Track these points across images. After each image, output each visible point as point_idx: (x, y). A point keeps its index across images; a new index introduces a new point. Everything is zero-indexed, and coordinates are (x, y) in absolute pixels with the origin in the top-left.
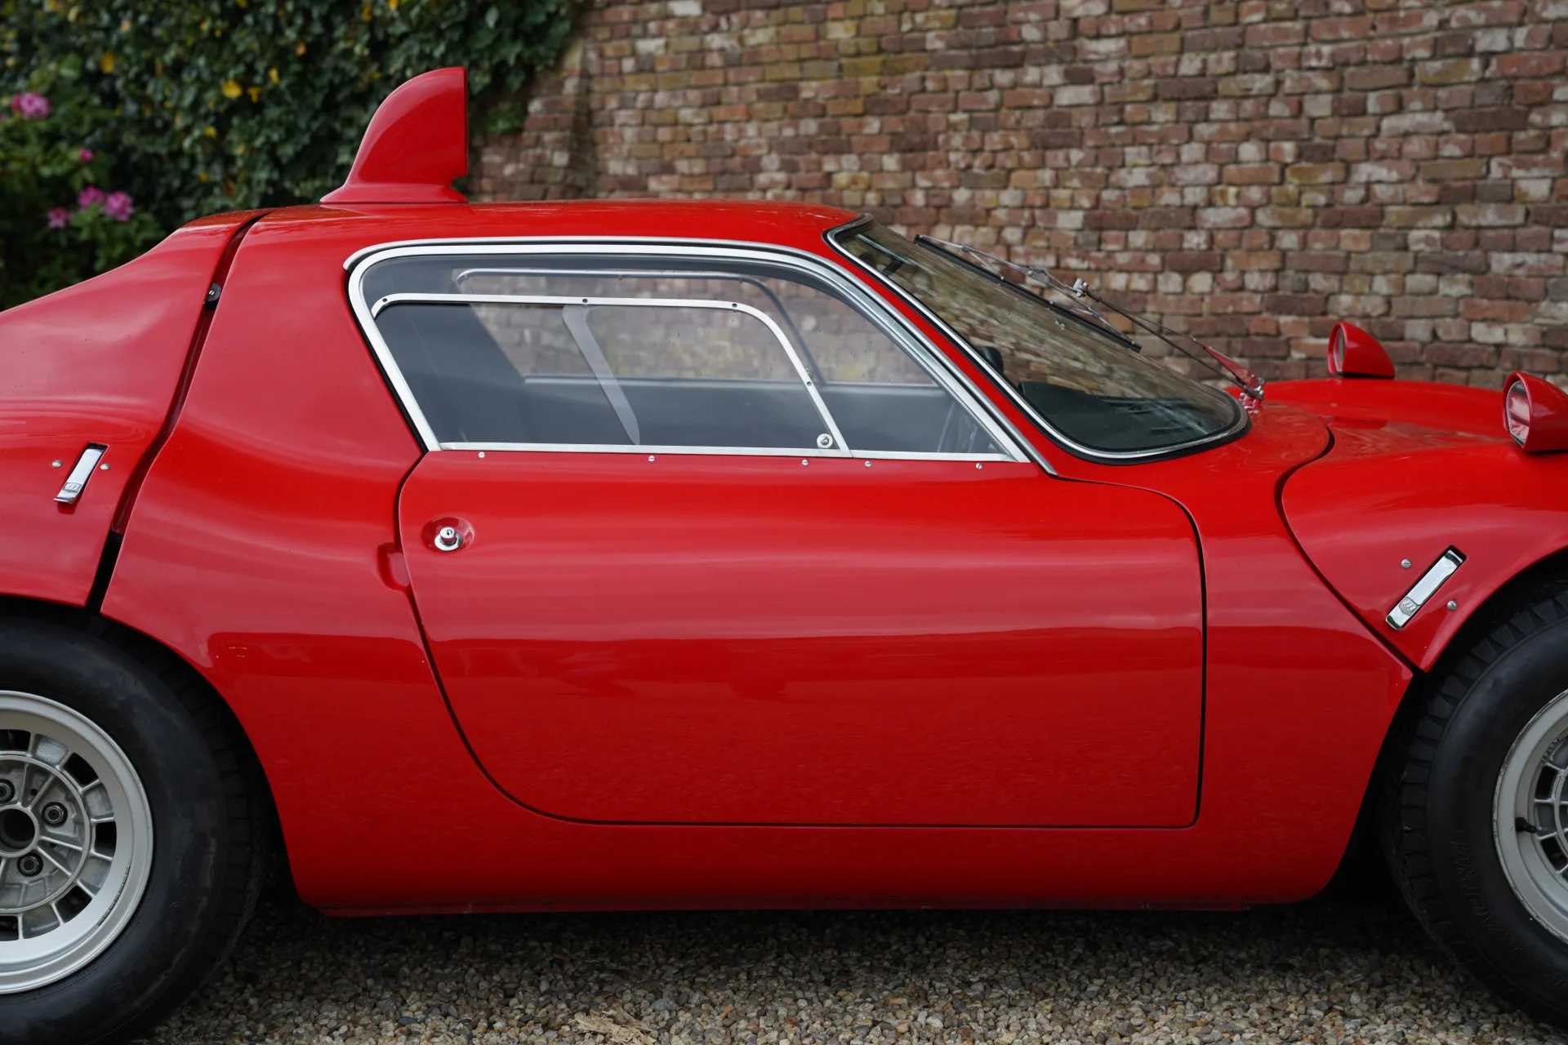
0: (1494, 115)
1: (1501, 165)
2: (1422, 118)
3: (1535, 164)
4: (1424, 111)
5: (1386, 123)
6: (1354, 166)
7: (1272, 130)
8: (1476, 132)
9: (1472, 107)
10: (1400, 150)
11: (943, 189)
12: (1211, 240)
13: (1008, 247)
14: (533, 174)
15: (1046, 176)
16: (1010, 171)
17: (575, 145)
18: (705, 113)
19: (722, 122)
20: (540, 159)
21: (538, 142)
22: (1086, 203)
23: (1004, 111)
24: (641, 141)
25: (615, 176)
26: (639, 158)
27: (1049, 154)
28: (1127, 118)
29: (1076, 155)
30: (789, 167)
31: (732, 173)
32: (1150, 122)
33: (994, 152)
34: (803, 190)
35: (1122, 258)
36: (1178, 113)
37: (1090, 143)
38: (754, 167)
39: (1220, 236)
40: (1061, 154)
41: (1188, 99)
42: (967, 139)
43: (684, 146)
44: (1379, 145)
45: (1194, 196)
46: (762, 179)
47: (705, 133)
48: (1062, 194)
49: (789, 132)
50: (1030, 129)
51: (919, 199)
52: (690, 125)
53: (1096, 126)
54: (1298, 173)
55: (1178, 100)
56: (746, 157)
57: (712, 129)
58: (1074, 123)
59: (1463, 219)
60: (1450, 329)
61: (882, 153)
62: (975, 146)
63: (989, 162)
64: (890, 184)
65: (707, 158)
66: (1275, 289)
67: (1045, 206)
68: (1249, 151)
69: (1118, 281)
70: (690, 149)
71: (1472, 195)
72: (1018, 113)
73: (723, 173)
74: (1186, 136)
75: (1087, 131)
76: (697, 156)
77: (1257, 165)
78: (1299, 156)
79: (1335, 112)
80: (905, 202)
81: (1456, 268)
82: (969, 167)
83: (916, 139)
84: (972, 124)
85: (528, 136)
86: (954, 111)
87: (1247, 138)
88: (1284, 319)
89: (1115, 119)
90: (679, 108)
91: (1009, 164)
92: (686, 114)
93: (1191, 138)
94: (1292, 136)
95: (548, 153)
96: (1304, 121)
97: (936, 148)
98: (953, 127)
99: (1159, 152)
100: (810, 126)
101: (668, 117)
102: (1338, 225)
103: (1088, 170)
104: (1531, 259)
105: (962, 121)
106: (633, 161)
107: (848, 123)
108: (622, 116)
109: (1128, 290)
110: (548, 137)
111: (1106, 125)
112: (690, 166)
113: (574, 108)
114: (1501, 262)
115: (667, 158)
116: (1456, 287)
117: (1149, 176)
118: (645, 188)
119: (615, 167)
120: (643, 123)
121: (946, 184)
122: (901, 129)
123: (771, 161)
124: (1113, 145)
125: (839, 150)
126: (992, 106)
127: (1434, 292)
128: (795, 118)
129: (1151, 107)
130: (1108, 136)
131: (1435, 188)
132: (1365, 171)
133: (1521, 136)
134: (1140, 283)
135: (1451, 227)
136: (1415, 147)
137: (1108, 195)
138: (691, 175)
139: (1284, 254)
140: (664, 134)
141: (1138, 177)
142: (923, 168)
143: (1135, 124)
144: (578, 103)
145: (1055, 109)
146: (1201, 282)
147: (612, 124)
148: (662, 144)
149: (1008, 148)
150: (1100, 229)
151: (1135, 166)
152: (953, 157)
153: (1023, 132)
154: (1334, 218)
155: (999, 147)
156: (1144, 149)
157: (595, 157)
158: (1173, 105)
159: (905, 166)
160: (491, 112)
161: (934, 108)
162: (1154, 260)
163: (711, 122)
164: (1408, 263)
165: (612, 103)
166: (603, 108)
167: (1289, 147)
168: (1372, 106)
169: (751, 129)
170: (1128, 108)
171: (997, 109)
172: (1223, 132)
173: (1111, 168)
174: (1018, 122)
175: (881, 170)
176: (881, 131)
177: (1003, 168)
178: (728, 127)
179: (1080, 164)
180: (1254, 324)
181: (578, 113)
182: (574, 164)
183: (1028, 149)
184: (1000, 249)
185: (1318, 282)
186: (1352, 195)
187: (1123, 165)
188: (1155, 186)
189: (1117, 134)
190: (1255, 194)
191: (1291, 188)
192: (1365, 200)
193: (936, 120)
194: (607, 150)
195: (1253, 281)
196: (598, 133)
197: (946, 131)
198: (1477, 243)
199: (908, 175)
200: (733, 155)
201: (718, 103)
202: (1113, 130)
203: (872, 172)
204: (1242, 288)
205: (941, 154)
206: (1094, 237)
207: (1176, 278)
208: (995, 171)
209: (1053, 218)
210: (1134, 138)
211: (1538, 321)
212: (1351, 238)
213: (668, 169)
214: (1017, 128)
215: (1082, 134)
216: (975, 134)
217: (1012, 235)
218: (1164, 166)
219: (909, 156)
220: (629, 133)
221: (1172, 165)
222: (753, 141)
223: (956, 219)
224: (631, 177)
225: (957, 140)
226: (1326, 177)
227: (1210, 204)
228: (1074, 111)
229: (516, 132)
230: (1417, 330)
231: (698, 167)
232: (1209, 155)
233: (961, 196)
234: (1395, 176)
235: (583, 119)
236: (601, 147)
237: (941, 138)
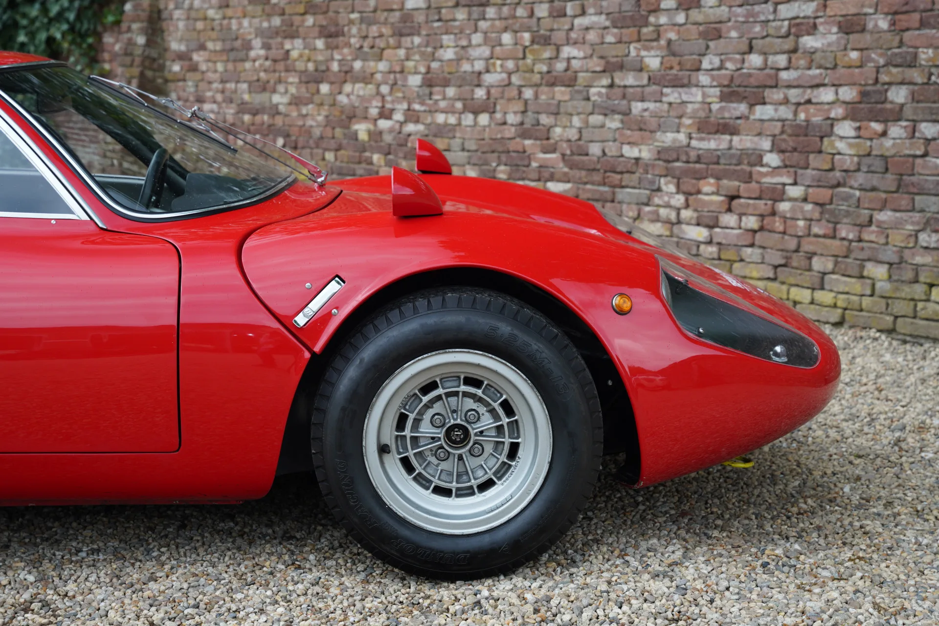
0: (632, 18)
1: (635, 48)
2: (595, 19)
3: (652, 48)
4: (596, 14)
5: (577, 21)
6: (561, 48)
7: (518, 25)
8: (622, 27)
9: (620, 12)
10: (584, 38)
11: (348, 61)
12: (488, 93)
13: (383, 97)
14: (126, 49)
15: (402, 52)
16: (383, 49)
17: (150, 31)
18: (221, 12)
19: (230, 18)
20: (130, 40)
21: (129, 30)
22: (423, 70)
23: (379, 12)
24: (188, 29)
25: (175, 51)
26: (187, 40)
27: (403, 39)
28: (444, 17)
29: (417, 40)
30: (267, 47)
31: (237, 50)
32: (454, 20)
33: (374, 38)
34: (275, 61)
35: (443, 104)
36: (470, 14)
37: (424, 32)
38: (248, 47)
39: (493, 91)
40: (409, 39)
41: (474, 6)
42: (360, 29)
43: (210, 33)
44: (573, 35)
45: (479, 66)
46: (253, 54)
47: (221, 25)
48: (410, 64)
49: (265, 24)
50: (393, 24)
51: (335, 66)
52: (213, 20)
53: (427, 22)
54: (533, 52)
55: (469, 6)
56: (244, 40)
57: (225, 22)
58: (415, 20)
59: (617, 81)
60: (612, 149)
61: (315, 38)
62: (364, 34)
63: (371, 44)
64: (320, 58)
65: (223, 41)
66: (522, 124)
67: (402, 72)
68: (507, 38)
69: (441, 118)
70: (214, 35)
71: (621, 67)
72: (386, 14)
73: (232, 50)
74: (473, 28)
75: (422, 25)
76: (218, 39)
77: (510, 47)
78: (533, 42)
79: (551, 15)
80: (328, 69)
81: (614, 112)
82: (361, 47)
83: (333, 29)
84: (362, 20)
85: (124, 26)
86: (353, 12)
87: (506, 29)
88: (528, 142)
89: (437, 17)
90: (207, 9)
91: (382, 45)
92: (211, 13)
93: (476, 30)
94: (528, 29)
95: (134, 36)
96: (534, 20)
97: (343, 35)
98: (351, 22)
99: (460, 39)
100: (277, 21)
101: (201, 15)
102: (553, 85)
103: (423, 49)
104: (651, 106)
105: (356, 18)
106: (184, 43)
107: (297, 19)
108: (177, 14)
109: (446, 125)
110: (135, 26)
111: (433, 21)
112: (215, 45)
113: (148, 9)
114: (637, 107)
115: (202, 40)
116: (614, 123)
117: (456, 53)
118: (191, 59)
119: (175, 46)
120: (188, 18)
121: (349, 58)
122: (324, 23)
123: (257, 43)
124: (436, 34)
125: (292, 36)
126: (371, 9)
127: (603, 126)
128: (269, 16)
129: (455, 10)
130: (432, 28)
131: (603, 62)
132: (567, 51)
133: (645, 30)
134: (452, 120)
135: (611, 86)
136: (592, 36)
137: (435, 65)
138: (215, 51)
139: (526, 102)
140: (200, 25)
141: (449, 54)
142: (337, 47)
143: (447, 21)
144: (151, 6)
145: (405, 11)
146: (484, 119)
147: (171, 19)
148: (199, 32)
149: (381, 36)
150: (430, 86)
151: (448, 47)
152: (353, 41)
153: (389, 26)
154: (552, 80)
155: (376, 34)
156: (452, 37)
157: (163, 39)
158: (466, 9)
159: (328, 47)
160: (106, 10)
161: (341, 10)
162: (459, 105)
163: (224, 18)
164: (589, 107)
165: (171, 6)
166: (166, 8)
167: (527, 36)
168: (569, 11)
169: (246, 23)
170: (443, 11)
171: (375, 11)
172: (493, 26)
173: (435, 48)
174: (386, 19)
175: (315, 49)
176: (314, 25)
177: (379, 48)
178: (234, 21)
179: (419, 46)
180: (512, 145)
181: (151, 12)
182: (149, 43)
183: (392, 36)
184: (379, 98)
185: (545, 119)
186: (560, 66)
187: (441, 47)
188: (459, 60)
189: (438, 27)
190: (510, 64)
191: (529, 61)
192: (567, 70)
193: (343, 18)
194: (169, 35)
195: (511, 119)
196: (164, 25)
197: (348, 25)
198: (624, 97)
199: (329, 52)
200: (237, 39)
201: (227, 6)
202: (436, 24)
203: (310, 50)
204: (505, 123)
205: (346, 39)
206: (427, 90)
207: (470, 117)
208: (375, 50)
209: (406, 79)
210: (447, 30)
211: (656, 144)
212: (561, 93)
213: (202, 47)
214: (385, 23)
215: (420, 27)
216: (364, 26)
217: (385, 89)
218: (463, 47)
219: (330, 40)
220: (181, 25)
221: (467, 46)
222: (247, 31)
223: (356, 80)
224: (183, 52)
225: (354, 30)
226: (547, 54)
227: (488, 71)
228: (415, 13)
229: (118, 23)
230: (595, 149)
231: (219, 46)
232: (486, 41)
233: (358, 65)
234: (581, 54)
235: (155, 15)
236: (166, 34)
237: (346, 29)
